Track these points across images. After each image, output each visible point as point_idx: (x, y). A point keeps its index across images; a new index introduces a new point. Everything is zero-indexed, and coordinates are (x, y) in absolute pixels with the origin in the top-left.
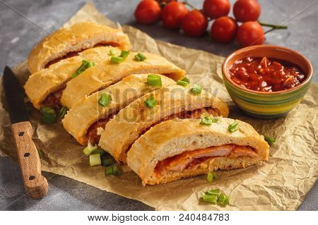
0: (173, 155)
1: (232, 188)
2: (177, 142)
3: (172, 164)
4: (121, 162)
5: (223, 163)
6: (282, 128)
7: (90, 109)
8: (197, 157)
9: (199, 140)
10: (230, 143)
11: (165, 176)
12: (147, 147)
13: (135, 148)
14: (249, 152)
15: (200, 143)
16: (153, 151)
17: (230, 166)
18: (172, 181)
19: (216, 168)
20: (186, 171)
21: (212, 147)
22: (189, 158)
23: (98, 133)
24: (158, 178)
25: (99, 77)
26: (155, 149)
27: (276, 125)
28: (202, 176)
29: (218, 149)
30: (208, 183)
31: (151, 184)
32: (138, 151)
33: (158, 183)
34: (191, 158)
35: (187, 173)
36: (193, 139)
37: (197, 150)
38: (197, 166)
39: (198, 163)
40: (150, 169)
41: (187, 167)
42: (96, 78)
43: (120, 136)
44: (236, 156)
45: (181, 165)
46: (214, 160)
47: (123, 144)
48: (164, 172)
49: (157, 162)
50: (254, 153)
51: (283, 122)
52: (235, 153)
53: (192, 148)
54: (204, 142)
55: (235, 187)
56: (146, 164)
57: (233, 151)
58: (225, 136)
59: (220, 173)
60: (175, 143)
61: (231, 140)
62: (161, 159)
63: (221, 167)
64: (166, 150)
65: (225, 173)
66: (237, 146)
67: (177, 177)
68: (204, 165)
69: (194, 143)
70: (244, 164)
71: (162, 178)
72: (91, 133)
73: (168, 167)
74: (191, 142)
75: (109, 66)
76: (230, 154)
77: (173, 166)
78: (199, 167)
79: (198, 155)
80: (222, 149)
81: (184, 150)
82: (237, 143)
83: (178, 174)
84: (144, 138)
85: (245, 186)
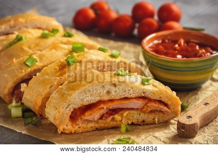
0: (88, 103)
1: (144, 138)
2: (91, 90)
3: (87, 114)
4: (41, 115)
5: (136, 117)
6: (195, 98)
7: (17, 69)
8: (111, 108)
9: (113, 89)
10: (143, 95)
11: (80, 126)
12: (63, 95)
13: (52, 98)
14: (162, 107)
15: (113, 93)
16: (68, 97)
17: (143, 121)
18: (87, 132)
19: (130, 122)
20: (100, 121)
21: (126, 98)
22: (103, 108)
23: (22, 90)
24: (73, 127)
25: (30, 48)
26: (70, 95)
27: (189, 95)
28: (116, 128)
29: (131, 101)
30: (121, 133)
31: (66, 132)
32: (55, 99)
33: (73, 132)
34: (105, 107)
35: (102, 124)
36: (108, 87)
37: (111, 101)
38: (111, 117)
39: (111, 114)
40: (65, 116)
41: (101, 118)
42: (26, 48)
43: (41, 90)
44: (149, 109)
45: (96, 114)
46: (127, 112)
47: (43, 96)
48: (79, 122)
49: (72, 110)
50: (165, 109)
51: (196, 94)
52: (148, 107)
53: (106, 98)
54: (118, 91)
55: (147, 138)
56: (61, 110)
57: (146, 104)
58: (138, 88)
59: (133, 127)
60: (90, 91)
61: (144, 93)
62: (76, 107)
63: (134, 121)
64: (81, 98)
65: (138, 127)
66: (150, 100)
67: (92, 127)
68: (118, 117)
69: (108, 92)
70: (156, 120)
71: (77, 127)
72: (16, 92)
73: (83, 117)
74: (105, 91)
75: (39, 40)
76: (143, 108)
77: (88, 116)
78: (113, 119)
79: (112, 106)
80: (135, 101)
81: (98, 99)
82: (150, 96)
83: (92, 125)
84: (62, 89)
85: (156, 137)
